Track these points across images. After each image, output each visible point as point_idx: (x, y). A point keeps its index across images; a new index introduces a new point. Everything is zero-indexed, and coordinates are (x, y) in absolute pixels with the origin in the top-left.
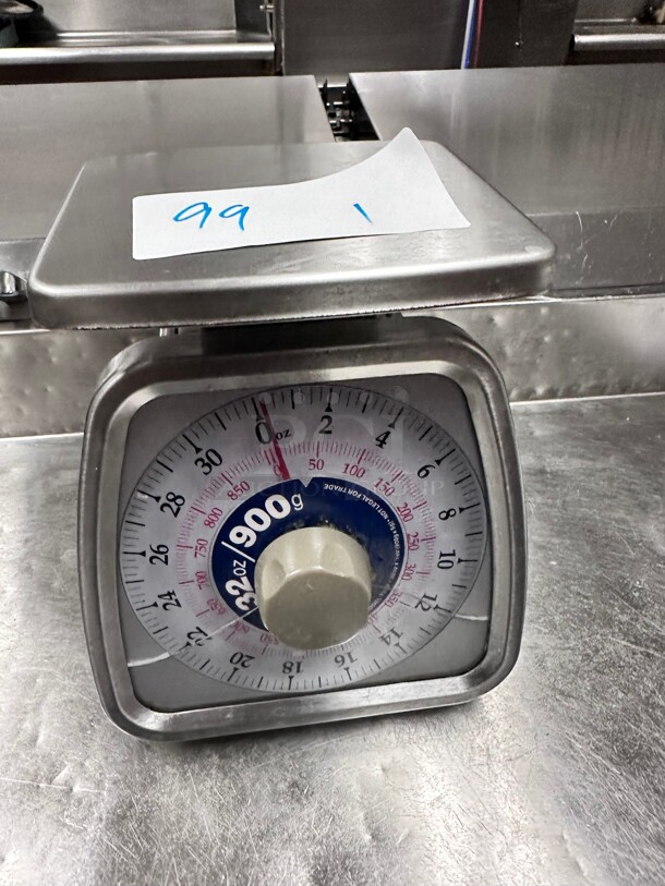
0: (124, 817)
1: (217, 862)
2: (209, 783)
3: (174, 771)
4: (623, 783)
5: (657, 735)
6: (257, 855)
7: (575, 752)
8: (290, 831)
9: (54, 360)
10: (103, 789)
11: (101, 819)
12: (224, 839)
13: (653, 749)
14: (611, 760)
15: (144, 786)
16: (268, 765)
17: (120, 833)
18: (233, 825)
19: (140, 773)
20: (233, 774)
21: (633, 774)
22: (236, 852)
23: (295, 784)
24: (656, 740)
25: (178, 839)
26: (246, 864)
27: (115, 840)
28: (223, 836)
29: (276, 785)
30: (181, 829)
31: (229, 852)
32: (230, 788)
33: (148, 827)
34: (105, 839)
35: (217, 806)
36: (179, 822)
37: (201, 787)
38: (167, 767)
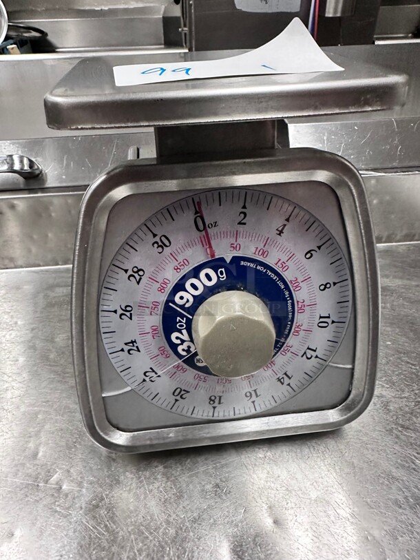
0: (97, 506)
1: (163, 539)
2: (156, 485)
3: (132, 476)
6: (191, 534)
7: (416, 466)
8: (215, 517)
9: (53, 214)
10: (82, 487)
11: (81, 508)
12: (168, 522)
15: (111, 486)
16: (198, 473)
17: (94, 517)
18: (174, 513)
19: (108, 477)
20: (173, 478)
22: (177, 532)
23: (217, 486)
25: (135, 522)
26: (184, 540)
27: (92, 522)
28: (167, 520)
29: (204, 486)
30: (137, 515)
31: (172, 531)
32: (171, 488)
33: (114, 514)
34: (84, 521)
35: (163, 500)
36: (136, 511)
37: (151, 487)
38: (127, 473)
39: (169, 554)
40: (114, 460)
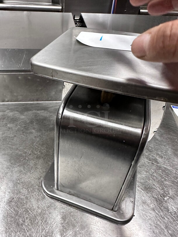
0: (11, 201)
1: (36, 213)
2: (35, 193)
4: (145, 195)
5: (154, 183)
6: (47, 212)
10: (6, 194)
11: (5, 202)
12: (38, 207)
13: (153, 186)
14: (142, 189)
15: (17, 193)
17: (10, 206)
18: (41, 204)
19: (16, 190)
21: (147, 193)
22: (41, 211)
24: (154, 184)
25: (26, 207)
26: (44, 214)
27: (9, 207)
30: (27, 205)
31: (40, 211)
32: (41, 194)
33: (17, 204)
34: (6, 207)
35: (37, 199)
36: (26, 203)
37: (33, 194)
38: (24, 189)
39: (38, 219)
40: (19, 183)
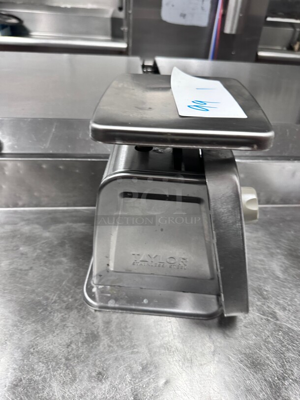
0: (17, 385)
2: (59, 371)
3: (43, 365)
4: (251, 377)
5: (268, 355)
7: (231, 362)
8: (95, 395)
9: (7, 173)
10: (8, 372)
11: (6, 386)
13: (266, 361)
14: (247, 366)
15: (28, 371)
16: (88, 364)
17: (14, 393)
18: (69, 391)
19: (27, 366)
20: (71, 367)
21: (256, 373)
23: (100, 373)
24: (268, 357)
25: (42, 396)
27: (12, 396)
28: (63, 396)
29: (91, 373)
30: (43, 392)
32: (69, 374)
33: (27, 391)
34: (7, 395)
35: (62, 382)
36: (43, 389)
37: (55, 373)
38: (40, 363)
40: (32, 354)
